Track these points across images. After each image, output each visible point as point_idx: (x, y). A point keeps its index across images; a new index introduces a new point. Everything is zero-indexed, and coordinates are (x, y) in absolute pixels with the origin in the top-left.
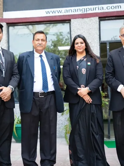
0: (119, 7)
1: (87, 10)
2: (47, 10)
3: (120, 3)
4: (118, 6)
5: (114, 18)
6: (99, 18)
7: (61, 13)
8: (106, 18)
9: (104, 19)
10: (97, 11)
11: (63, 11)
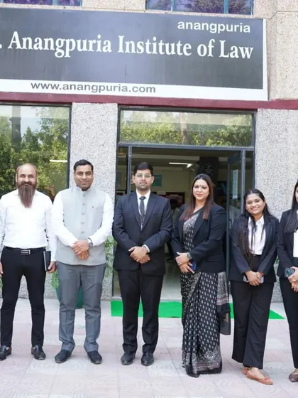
0: (153, 90)
1: (100, 90)
2: (34, 82)
3: (155, 83)
4: (151, 88)
5: (143, 107)
6: (119, 105)
7: (57, 88)
8: (131, 107)
9: (127, 107)
10: (117, 93)
11: (61, 86)
